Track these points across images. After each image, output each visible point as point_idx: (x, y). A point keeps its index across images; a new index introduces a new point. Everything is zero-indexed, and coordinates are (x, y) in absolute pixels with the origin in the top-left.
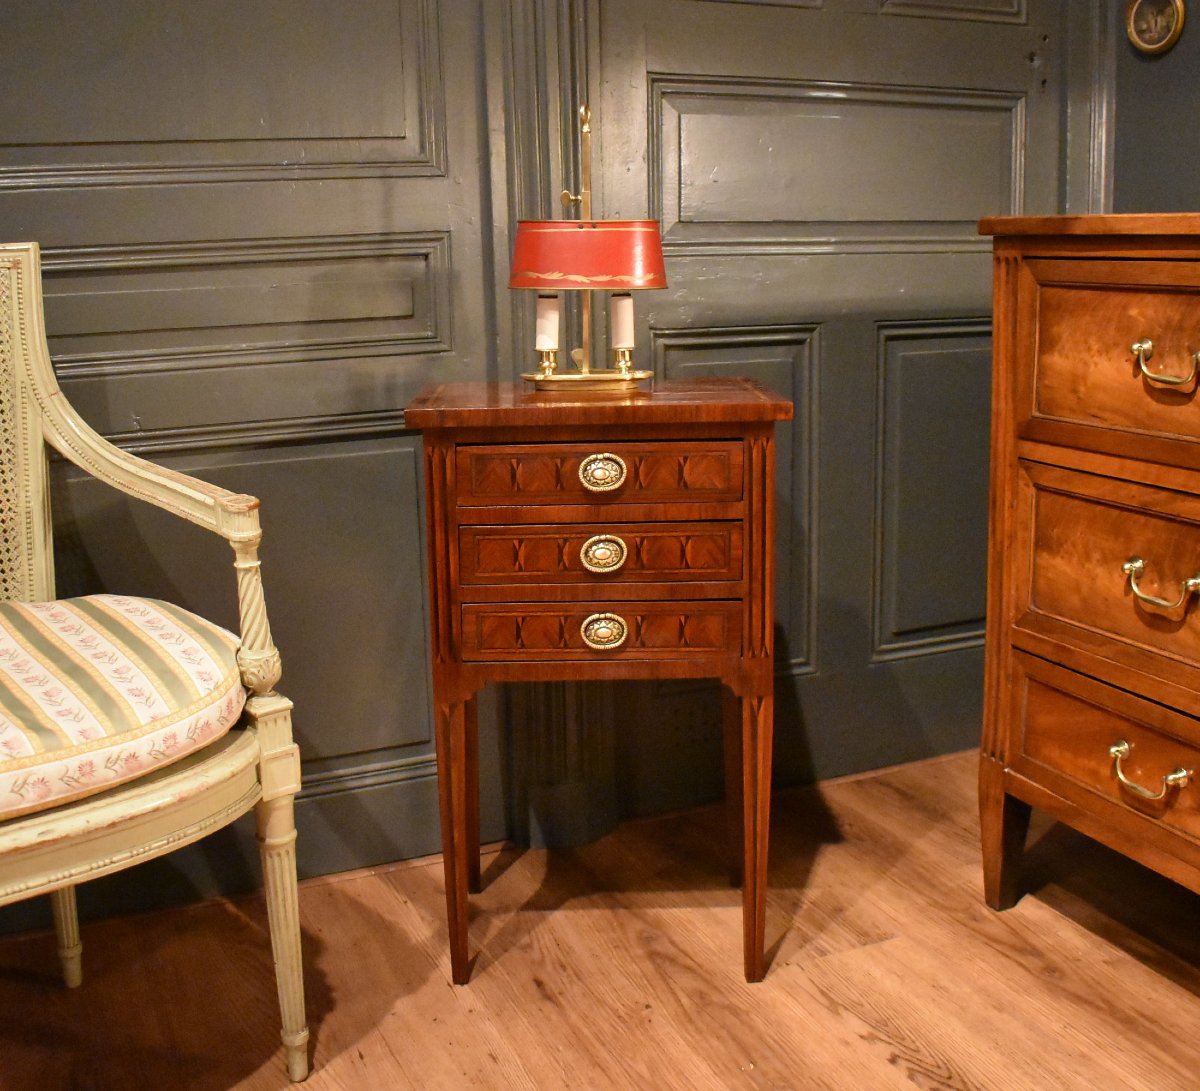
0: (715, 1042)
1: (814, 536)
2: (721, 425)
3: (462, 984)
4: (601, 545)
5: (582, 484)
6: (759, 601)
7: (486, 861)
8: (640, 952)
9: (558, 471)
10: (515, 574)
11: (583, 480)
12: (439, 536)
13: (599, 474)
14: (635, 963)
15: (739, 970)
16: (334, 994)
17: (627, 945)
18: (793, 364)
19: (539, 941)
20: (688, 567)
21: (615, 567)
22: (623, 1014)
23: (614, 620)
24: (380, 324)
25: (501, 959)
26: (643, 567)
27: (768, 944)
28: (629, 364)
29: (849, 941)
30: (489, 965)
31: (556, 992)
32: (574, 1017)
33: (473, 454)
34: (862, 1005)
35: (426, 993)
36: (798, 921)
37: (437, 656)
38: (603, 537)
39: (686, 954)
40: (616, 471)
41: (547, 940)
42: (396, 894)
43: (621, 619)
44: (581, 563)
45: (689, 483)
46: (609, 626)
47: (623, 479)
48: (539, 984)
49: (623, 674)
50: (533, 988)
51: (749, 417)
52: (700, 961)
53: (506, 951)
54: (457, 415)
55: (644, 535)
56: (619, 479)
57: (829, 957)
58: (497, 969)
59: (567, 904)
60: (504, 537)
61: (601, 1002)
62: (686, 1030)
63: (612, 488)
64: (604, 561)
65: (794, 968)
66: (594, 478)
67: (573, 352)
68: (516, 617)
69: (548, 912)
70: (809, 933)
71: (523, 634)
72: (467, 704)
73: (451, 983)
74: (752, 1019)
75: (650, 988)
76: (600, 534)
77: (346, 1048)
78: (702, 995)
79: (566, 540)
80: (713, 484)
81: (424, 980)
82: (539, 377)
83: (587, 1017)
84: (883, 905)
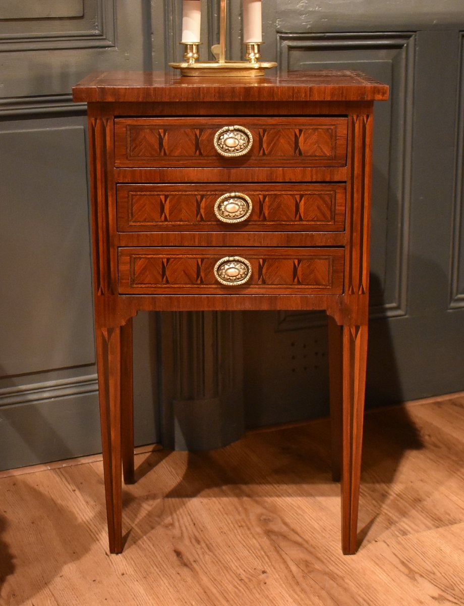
0: (316, 600)
1: (407, 206)
2: (330, 104)
3: (117, 554)
4: (231, 201)
5: (216, 150)
6: (358, 248)
7: (139, 460)
8: (259, 530)
9: (197, 139)
10: (161, 223)
11: (217, 147)
12: (100, 193)
13: (230, 142)
14: (255, 539)
15: (337, 546)
16: (15, 561)
17: (250, 526)
18: (393, 65)
19: (179, 521)
20: (301, 219)
21: (243, 219)
22: (244, 578)
23: (241, 262)
24: (57, 22)
25: (148, 535)
26: (265, 219)
27: (361, 526)
28: (257, 56)
29: (424, 524)
30: (139, 539)
31: (191, 560)
32: (205, 580)
33: (129, 125)
34: (434, 574)
35: (87, 560)
36: (386, 508)
37: (98, 289)
38: (233, 194)
39: (296, 533)
40: (243, 140)
41: (185, 520)
42: (67, 485)
43: (246, 262)
44: (215, 215)
45: (303, 152)
46: (237, 267)
47: (249, 147)
48: (178, 554)
49: (248, 306)
50: (174, 557)
51: (353, 98)
52: (306, 537)
53: (153, 528)
54: (115, 92)
55: (267, 193)
56: (246, 147)
57: (410, 536)
58: (145, 542)
59: (203, 493)
60: (153, 193)
61: (227, 568)
62: (294, 590)
63: (240, 154)
64: (234, 214)
65: (381, 545)
66: (227, 146)
67: (213, 47)
68: (162, 258)
69: (187, 499)
70: (394, 518)
71: (167, 273)
72: (122, 329)
73: (108, 552)
74: (347, 584)
75: (266, 558)
76: (230, 192)
77: (23, 602)
78: (307, 564)
79: (202, 197)
80: (324, 153)
81: (86, 550)
82: (184, 65)
83: (215, 580)
84: (454, 498)
